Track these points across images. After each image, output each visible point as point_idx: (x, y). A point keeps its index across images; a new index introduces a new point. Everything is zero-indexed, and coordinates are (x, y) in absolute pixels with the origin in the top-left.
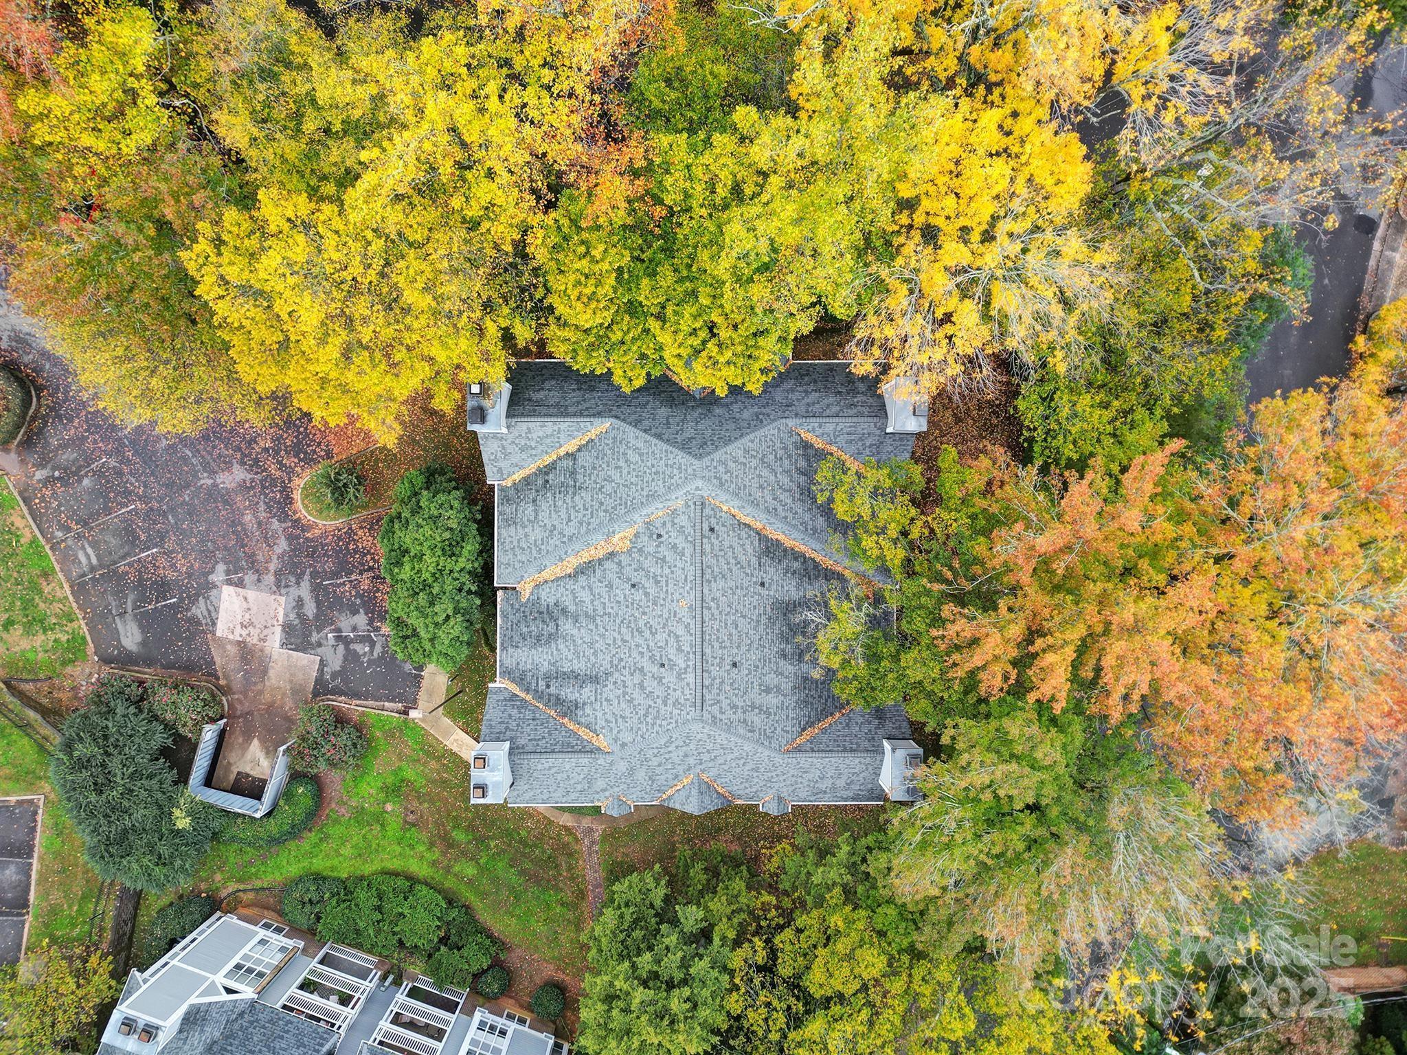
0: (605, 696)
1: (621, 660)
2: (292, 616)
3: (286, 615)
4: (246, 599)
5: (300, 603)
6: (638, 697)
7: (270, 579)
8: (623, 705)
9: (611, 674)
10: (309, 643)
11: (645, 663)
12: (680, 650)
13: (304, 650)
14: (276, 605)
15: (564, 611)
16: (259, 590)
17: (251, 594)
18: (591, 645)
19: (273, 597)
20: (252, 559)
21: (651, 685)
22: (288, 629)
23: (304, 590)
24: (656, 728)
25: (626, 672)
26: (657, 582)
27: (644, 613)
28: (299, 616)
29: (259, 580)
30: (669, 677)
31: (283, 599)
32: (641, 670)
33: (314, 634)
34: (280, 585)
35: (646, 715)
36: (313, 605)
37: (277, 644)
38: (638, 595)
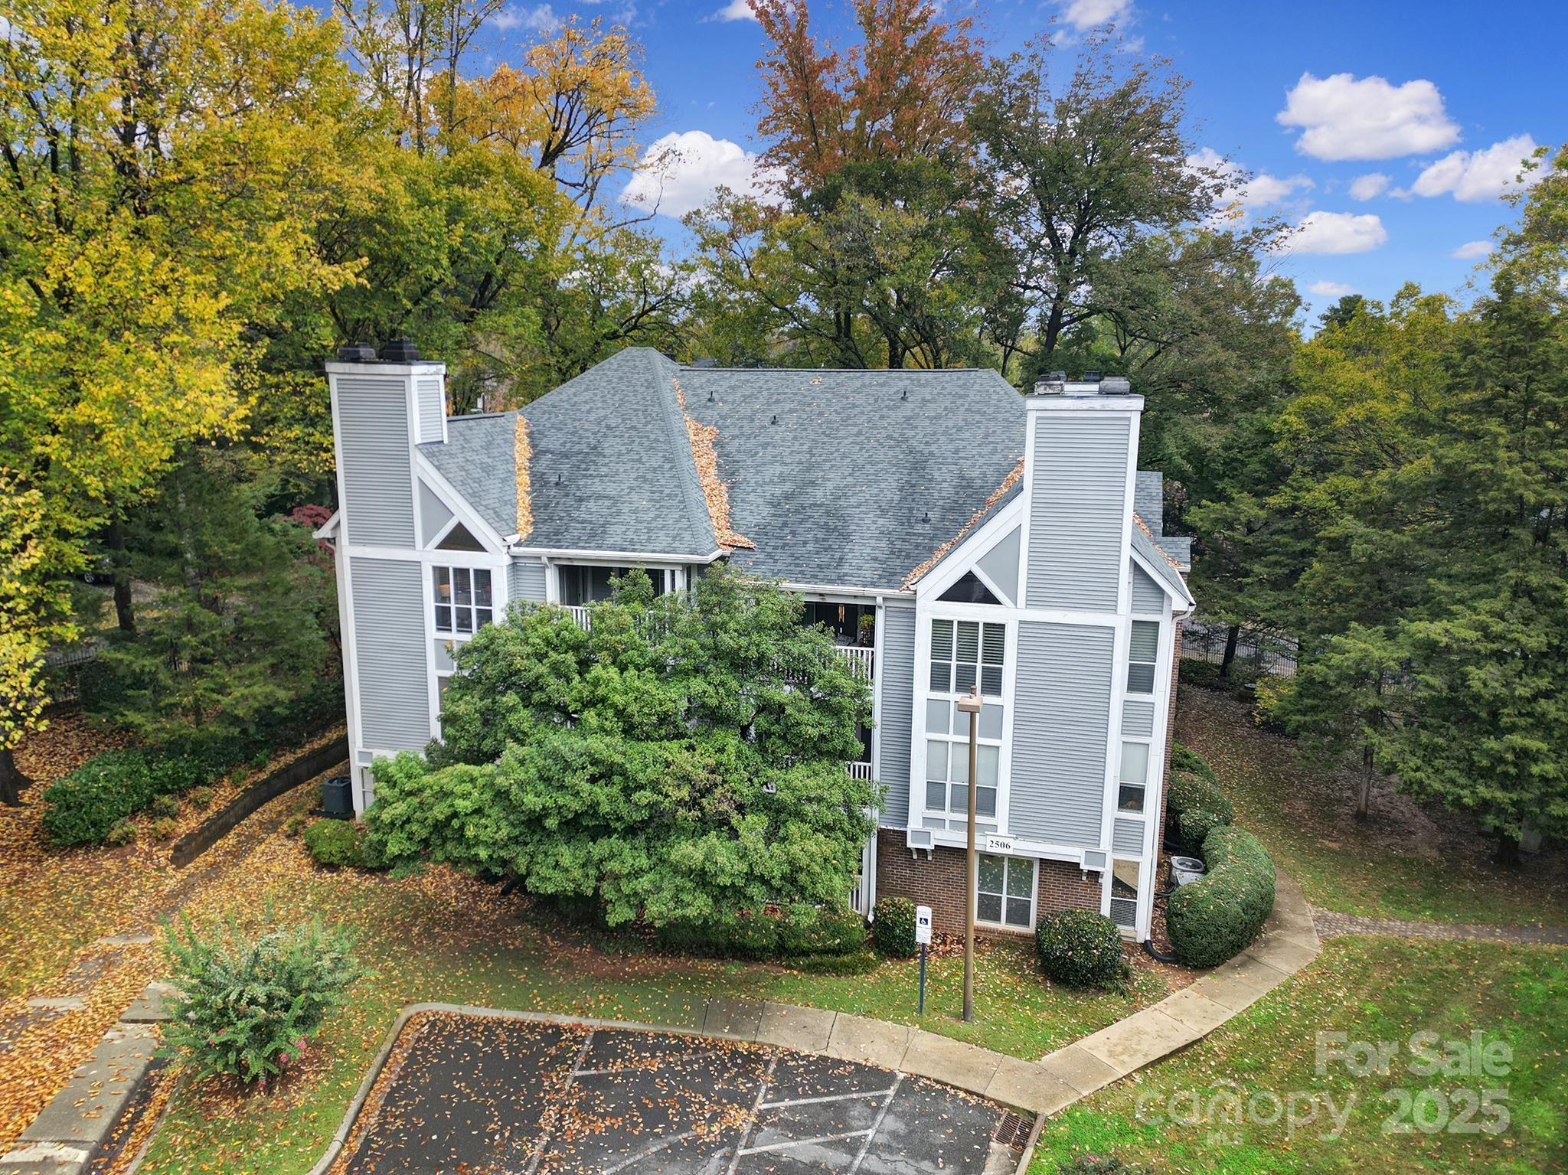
0: (947, 456)
1: (891, 437)
6: (952, 421)
9: (911, 448)
11: (898, 415)
15: (790, 497)
21: (933, 410)
25: (913, 432)
27: (822, 413)
32: (908, 418)
38: (790, 417)
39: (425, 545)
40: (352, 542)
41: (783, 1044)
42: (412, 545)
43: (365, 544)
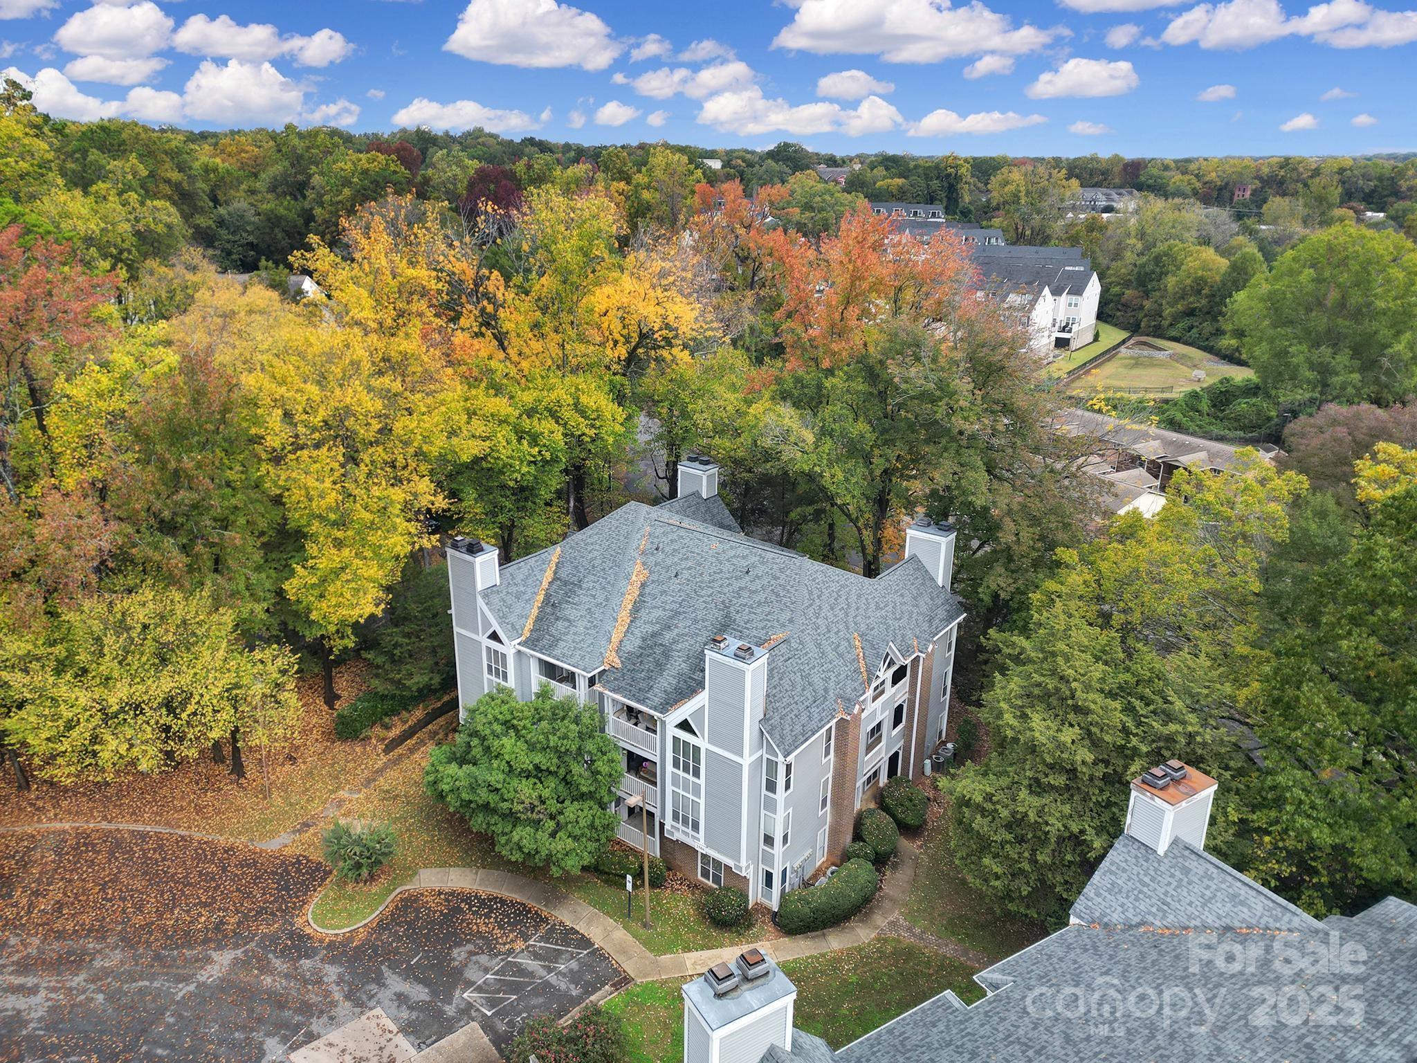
0: (742, 623)
1: (723, 602)
2: (405, 1014)
3: (395, 1020)
4: (331, 1045)
5: (401, 998)
6: (761, 597)
7: (344, 1008)
8: (758, 611)
9: (729, 613)
10: (449, 1020)
11: (736, 585)
12: (744, 557)
13: (450, 1030)
14: (374, 1022)
15: (654, 635)
16: (339, 1025)
17: (334, 1036)
18: (695, 621)
19: (364, 1018)
20: (306, 1009)
21: (757, 585)
22: (408, 1029)
23: (396, 983)
24: (792, 590)
25: (735, 601)
26: (687, 559)
27: (701, 575)
28: (411, 1008)
29: (332, 1018)
30: (761, 570)
31: (378, 1011)
32: (741, 589)
33: (447, 1008)
34: (361, 1004)
35: (778, 595)
36: (420, 988)
37: (413, 1051)
38: (686, 574)
39: (483, 635)
41: (560, 918)
42: (478, 634)
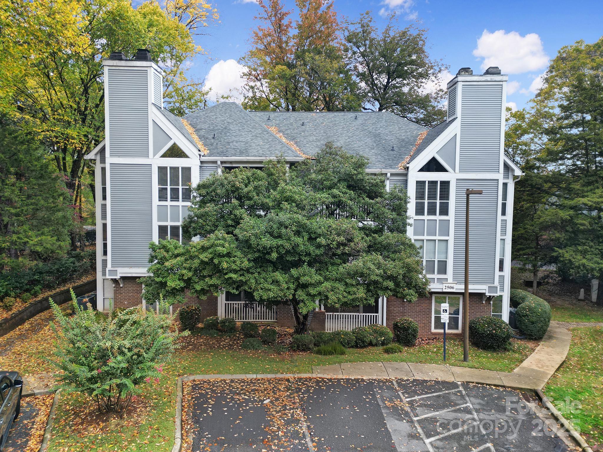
39: (154, 155)
40: (111, 155)
42: (147, 156)
43: (119, 156)
